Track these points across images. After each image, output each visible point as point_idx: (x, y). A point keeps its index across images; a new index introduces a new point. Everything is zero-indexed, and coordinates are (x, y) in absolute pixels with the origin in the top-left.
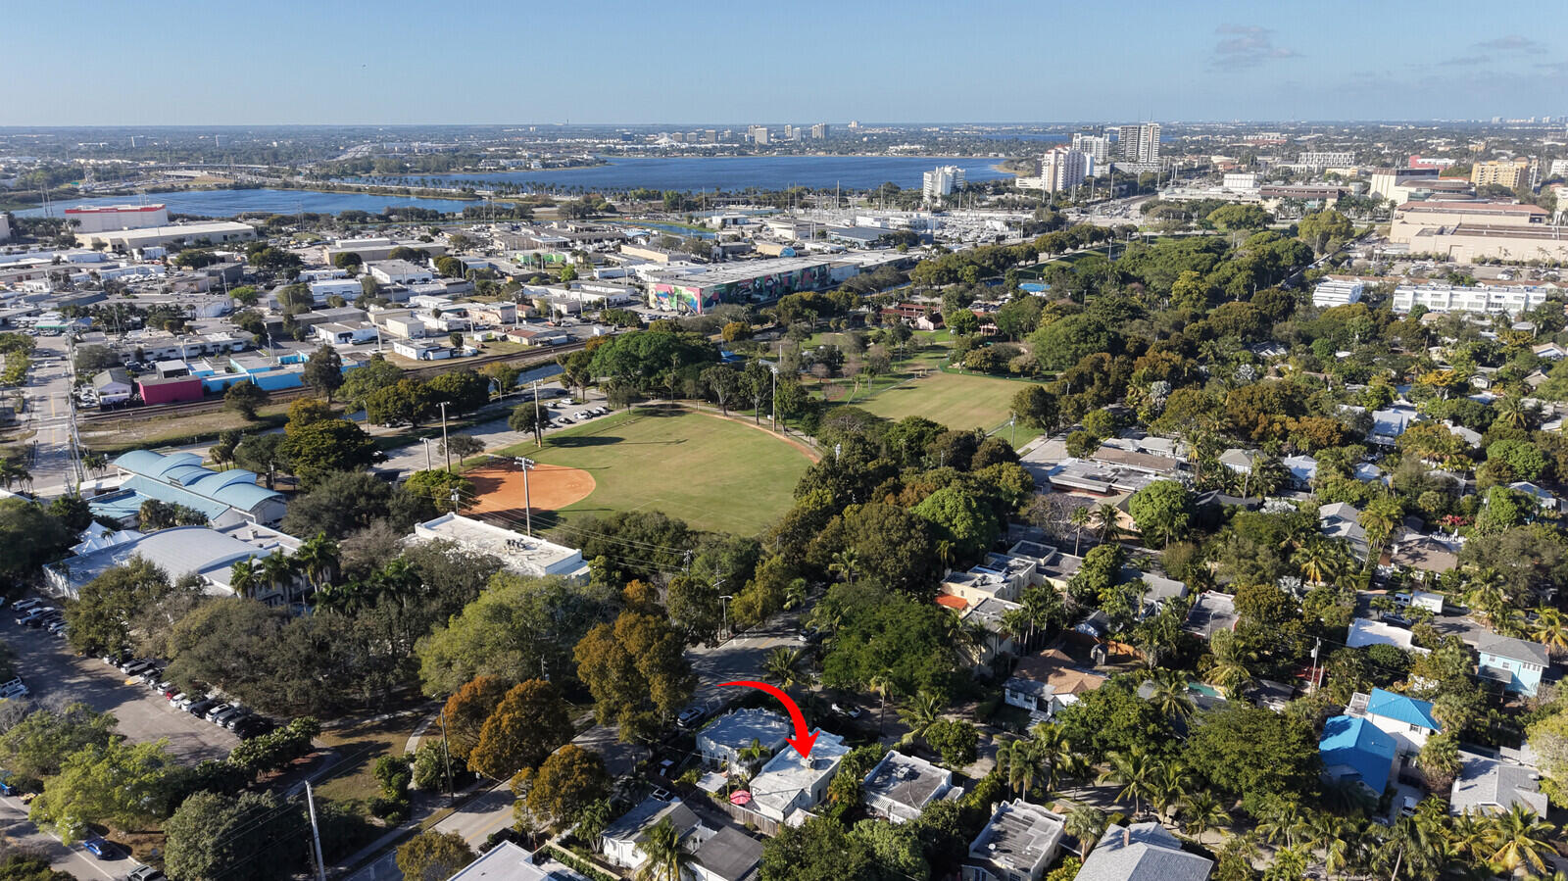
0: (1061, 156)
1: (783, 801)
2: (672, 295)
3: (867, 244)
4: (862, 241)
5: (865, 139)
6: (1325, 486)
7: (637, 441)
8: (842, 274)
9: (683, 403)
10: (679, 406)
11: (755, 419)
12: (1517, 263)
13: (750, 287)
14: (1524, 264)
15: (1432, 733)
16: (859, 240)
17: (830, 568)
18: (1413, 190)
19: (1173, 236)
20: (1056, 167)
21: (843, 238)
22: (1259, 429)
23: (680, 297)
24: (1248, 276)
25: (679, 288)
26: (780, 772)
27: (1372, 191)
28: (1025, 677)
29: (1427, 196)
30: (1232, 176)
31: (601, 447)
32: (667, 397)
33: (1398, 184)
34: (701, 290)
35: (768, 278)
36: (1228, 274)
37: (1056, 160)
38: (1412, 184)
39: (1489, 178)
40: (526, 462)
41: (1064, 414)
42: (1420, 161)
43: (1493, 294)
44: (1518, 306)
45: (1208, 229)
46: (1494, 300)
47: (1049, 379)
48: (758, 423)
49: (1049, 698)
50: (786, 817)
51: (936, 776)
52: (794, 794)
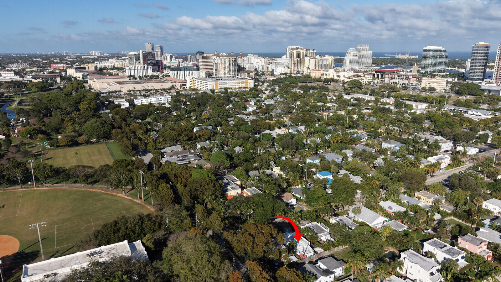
1: (310, 249)
11: (19, 187)
15: (333, 175)
18: (83, 73)
27: (68, 75)
29: (88, 75)
30: (2, 73)
33: (76, 72)
42: (55, 65)
43: (159, 98)
44: (166, 100)
45: (30, 91)
46: (160, 99)
47: (93, 143)
48: (22, 188)
49: (288, 202)
50: (315, 252)
51: (315, 225)
52: (309, 247)
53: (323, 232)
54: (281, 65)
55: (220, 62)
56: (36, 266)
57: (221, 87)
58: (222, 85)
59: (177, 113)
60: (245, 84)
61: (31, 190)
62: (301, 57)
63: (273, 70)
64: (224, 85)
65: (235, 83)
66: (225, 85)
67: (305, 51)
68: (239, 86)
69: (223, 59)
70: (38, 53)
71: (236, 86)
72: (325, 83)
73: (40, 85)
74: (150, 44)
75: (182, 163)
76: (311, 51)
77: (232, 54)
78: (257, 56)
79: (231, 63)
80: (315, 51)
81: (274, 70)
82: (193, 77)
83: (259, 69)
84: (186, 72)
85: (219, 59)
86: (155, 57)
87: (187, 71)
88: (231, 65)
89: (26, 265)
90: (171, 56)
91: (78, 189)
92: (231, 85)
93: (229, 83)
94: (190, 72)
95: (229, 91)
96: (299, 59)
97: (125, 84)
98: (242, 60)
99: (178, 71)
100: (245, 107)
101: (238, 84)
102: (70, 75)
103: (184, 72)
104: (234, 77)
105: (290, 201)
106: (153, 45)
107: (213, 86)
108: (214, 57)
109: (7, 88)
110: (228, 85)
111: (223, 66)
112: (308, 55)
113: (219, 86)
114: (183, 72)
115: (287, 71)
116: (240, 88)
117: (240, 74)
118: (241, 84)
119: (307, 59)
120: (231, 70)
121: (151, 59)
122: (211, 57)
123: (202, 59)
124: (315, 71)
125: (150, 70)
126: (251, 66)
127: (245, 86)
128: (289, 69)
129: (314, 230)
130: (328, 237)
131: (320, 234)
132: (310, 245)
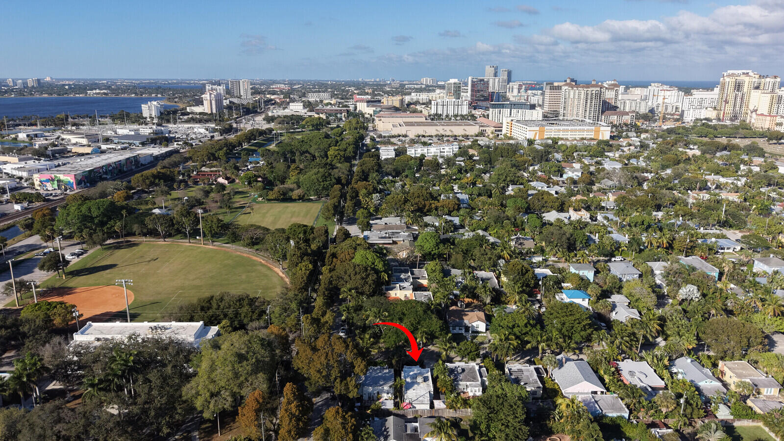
0: (213, 96)
1: (426, 400)
2: (53, 180)
3: (140, 144)
4: (137, 142)
5: (67, 87)
6: (472, 225)
7: (125, 264)
8: (145, 160)
9: (132, 239)
10: (130, 241)
11: (188, 241)
12: (430, 136)
13: (101, 171)
14: (432, 136)
15: (589, 299)
16: (135, 142)
17: (341, 297)
18: (374, 109)
19: (290, 132)
20: (211, 100)
21: (123, 141)
22: (427, 208)
23: (59, 181)
24: (353, 147)
25: (58, 175)
26: (413, 388)
27: (358, 109)
28: (454, 321)
29: (380, 111)
30: (293, 104)
31: (108, 271)
32: (118, 237)
33: (368, 106)
34: (75, 175)
35: (109, 165)
36: (345, 147)
37: (210, 98)
38: (373, 106)
39: (390, 103)
40: (125, 282)
41: (347, 213)
42: (358, 97)
43: (442, 148)
44: (450, 152)
45: (303, 128)
46: (442, 150)
47: (310, 200)
48: (190, 243)
49: (470, 325)
50: (432, 406)
51: (470, 367)
52: (428, 395)
53: (473, 381)
54: (701, 103)
55: (572, 96)
56: (100, 327)
57: (549, 136)
58: (550, 133)
59: (446, 172)
60: (593, 133)
61: (196, 246)
62: (745, 89)
63: (683, 111)
64: (555, 133)
65: (575, 131)
66: (557, 133)
67: (756, 80)
68: (581, 136)
69: (578, 91)
70: (360, 80)
71: (577, 137)
72: (772, 140)
73: (315, 122)
74: (493, 67)
75: (383, 242)
76: (768, 80)
77: (593, 83)
78: (665, 87)
79: (589, 97)
80: (778, 80)
81: (686, 113)
82: (512, 118)
83: (658, 109)
84: (512, 110)
85: (571, 91)
86: (488, 88)
87: (515, 110)
88: (589, 101)
89: (91, 322)
90: (520, 86)
91: (242, 254)
92: (567, 133)
93: (564, 131)
94: (520, 110)
95: (560, 143)
96: (740, 94)
97: (414, 125)
98: (614, 93)
99: (502, 110)
100: (559, 171)
101: (581, 133)
102: (360, 111)
103: (511, 111)
104: (582, 121)
105: (474, 324)
106: (496, 69)
107: (536, 134)
108: (564, 88)
109: (280, 123)
110: (561, 133)
111: (576, 102)
112: (762, 87)
113: (545, 133)
114: (509, 110)
115: (712, 114)
116: (583, 139)
117: (603, 117)
118: (585, 133)
119: (755, 94)
120: (588, 109)
121: (482, 91)
122: (559, 88)
123: (549, 91)
124: (764, 118)
125: (465, 106)
126: (643, 103)
127: (593, 137)
128: (716, 112)
129: (461, 373)
130: (477, 391)
131: (465, 383)
132: (432, 393)
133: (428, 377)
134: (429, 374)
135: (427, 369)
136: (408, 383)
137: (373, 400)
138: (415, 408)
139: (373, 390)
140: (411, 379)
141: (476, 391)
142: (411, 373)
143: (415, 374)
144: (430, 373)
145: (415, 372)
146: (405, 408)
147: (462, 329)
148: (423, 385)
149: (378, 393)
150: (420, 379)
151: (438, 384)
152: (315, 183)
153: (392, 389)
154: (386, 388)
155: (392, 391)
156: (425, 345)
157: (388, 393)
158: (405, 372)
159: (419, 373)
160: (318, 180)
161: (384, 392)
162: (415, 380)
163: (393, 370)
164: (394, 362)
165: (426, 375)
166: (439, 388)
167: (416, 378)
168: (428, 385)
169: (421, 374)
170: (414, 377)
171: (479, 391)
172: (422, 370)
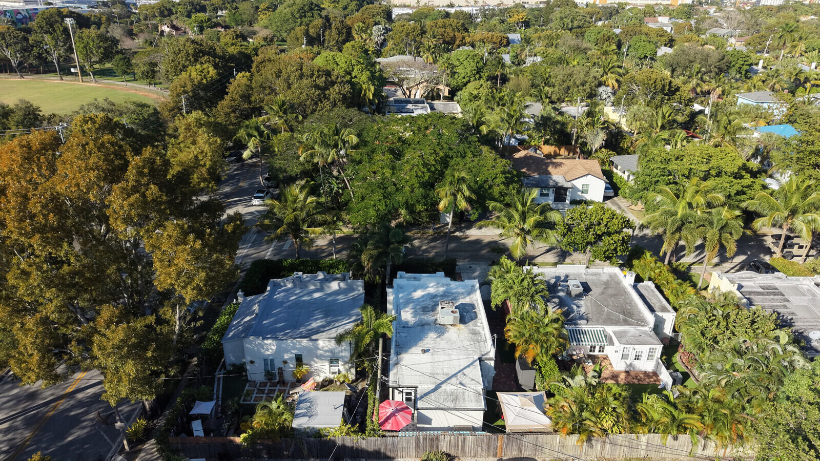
1: (469, 390)
26: (422, 344)
49: (566, 185)
50: (493, 413)
51: (605, 278)
52: (476, 372)
53: (626, 323)
61: (68, 84)
105: (578, 184)
129: (579, 296)
130: (644, 356)
131: (600, 328)
132: (492, 363)
133: (472, 306)
134: (476, 298)
135: (468, 282)
136: (405, 326)
137: (283, 382)
138: (429, 421)
139: (279, 351)
140: (415, 314)
141: (637, 358)
142: (418, 294)
143: (433, 296)
144: (478, 292)
145: (431, 290)
146: (388, 426)
147: (547, 195)
148: (457, 334)
149: (299, 359)
150: (445, 315)
151: (511, 332)
152: (288, 20)
153: (345, 345)
154: (325, 343)
155: (346, 354)
156: (462, 220)
157: (333, 360)
158: (401, 288)
159: (445, 295)
160: (292, 15)
161: (320, 357)
162: (429, 317)
163: (360, 284)
164: (364, 258)
165: (467, 300)
166: (513, 347)
167: (433, 309)
168: (475, 333)
169: (448, 296)
170: (429, 305)
171: (650, 357)
172: (454, 284)
